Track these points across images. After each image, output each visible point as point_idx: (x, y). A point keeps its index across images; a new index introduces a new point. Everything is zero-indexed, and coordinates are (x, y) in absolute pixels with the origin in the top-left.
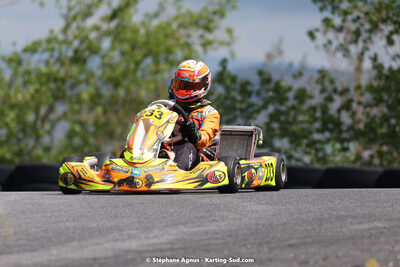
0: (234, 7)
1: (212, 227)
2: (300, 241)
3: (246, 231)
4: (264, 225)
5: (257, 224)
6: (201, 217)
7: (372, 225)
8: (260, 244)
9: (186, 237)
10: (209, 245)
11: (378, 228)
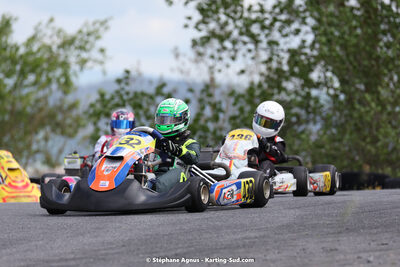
0: (107, 28)
1: (107, 238)
3: (136, 242)
4: (152, 236)
5: (146, 235)
6: (98, 228)
9: (86, 247)
11: (250, 238)
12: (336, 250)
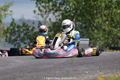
0: (12, 5)
1: (8, 67)
2: (31, 71)
3: (17, 68)
4: (22, 66)
5: (20, 66)
6: (5, 65)
7: (50, 66)
8: (21, 72)
9: (2, 70)
10: (7, 72)
12: (77, 70)
